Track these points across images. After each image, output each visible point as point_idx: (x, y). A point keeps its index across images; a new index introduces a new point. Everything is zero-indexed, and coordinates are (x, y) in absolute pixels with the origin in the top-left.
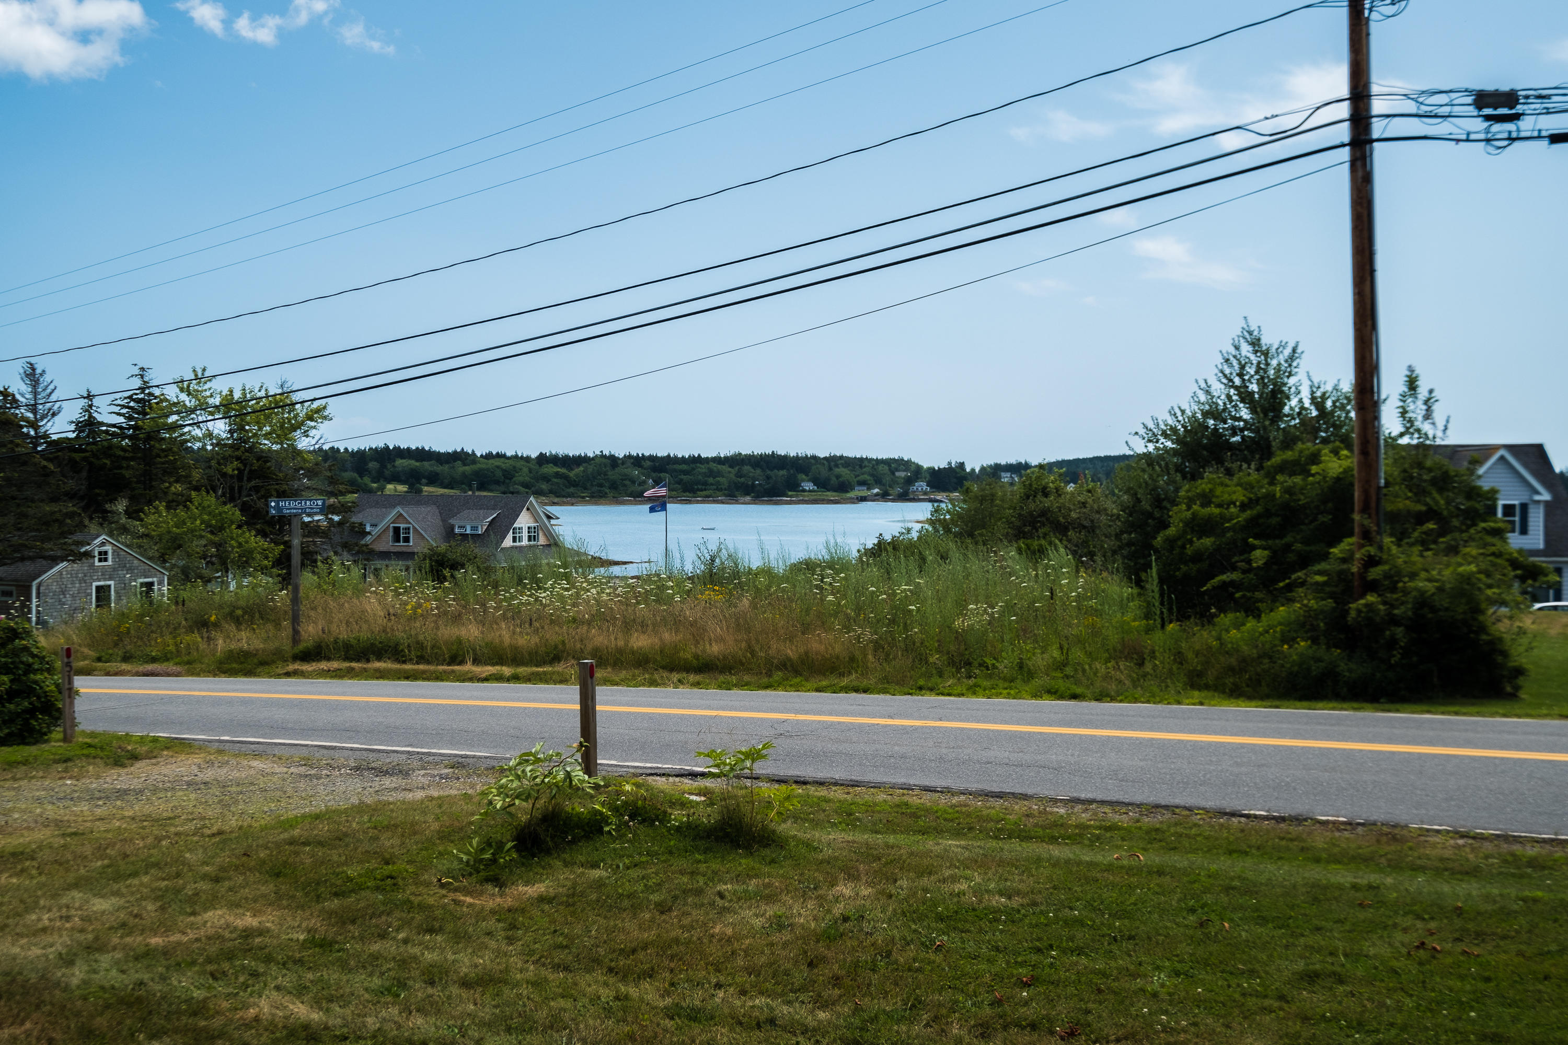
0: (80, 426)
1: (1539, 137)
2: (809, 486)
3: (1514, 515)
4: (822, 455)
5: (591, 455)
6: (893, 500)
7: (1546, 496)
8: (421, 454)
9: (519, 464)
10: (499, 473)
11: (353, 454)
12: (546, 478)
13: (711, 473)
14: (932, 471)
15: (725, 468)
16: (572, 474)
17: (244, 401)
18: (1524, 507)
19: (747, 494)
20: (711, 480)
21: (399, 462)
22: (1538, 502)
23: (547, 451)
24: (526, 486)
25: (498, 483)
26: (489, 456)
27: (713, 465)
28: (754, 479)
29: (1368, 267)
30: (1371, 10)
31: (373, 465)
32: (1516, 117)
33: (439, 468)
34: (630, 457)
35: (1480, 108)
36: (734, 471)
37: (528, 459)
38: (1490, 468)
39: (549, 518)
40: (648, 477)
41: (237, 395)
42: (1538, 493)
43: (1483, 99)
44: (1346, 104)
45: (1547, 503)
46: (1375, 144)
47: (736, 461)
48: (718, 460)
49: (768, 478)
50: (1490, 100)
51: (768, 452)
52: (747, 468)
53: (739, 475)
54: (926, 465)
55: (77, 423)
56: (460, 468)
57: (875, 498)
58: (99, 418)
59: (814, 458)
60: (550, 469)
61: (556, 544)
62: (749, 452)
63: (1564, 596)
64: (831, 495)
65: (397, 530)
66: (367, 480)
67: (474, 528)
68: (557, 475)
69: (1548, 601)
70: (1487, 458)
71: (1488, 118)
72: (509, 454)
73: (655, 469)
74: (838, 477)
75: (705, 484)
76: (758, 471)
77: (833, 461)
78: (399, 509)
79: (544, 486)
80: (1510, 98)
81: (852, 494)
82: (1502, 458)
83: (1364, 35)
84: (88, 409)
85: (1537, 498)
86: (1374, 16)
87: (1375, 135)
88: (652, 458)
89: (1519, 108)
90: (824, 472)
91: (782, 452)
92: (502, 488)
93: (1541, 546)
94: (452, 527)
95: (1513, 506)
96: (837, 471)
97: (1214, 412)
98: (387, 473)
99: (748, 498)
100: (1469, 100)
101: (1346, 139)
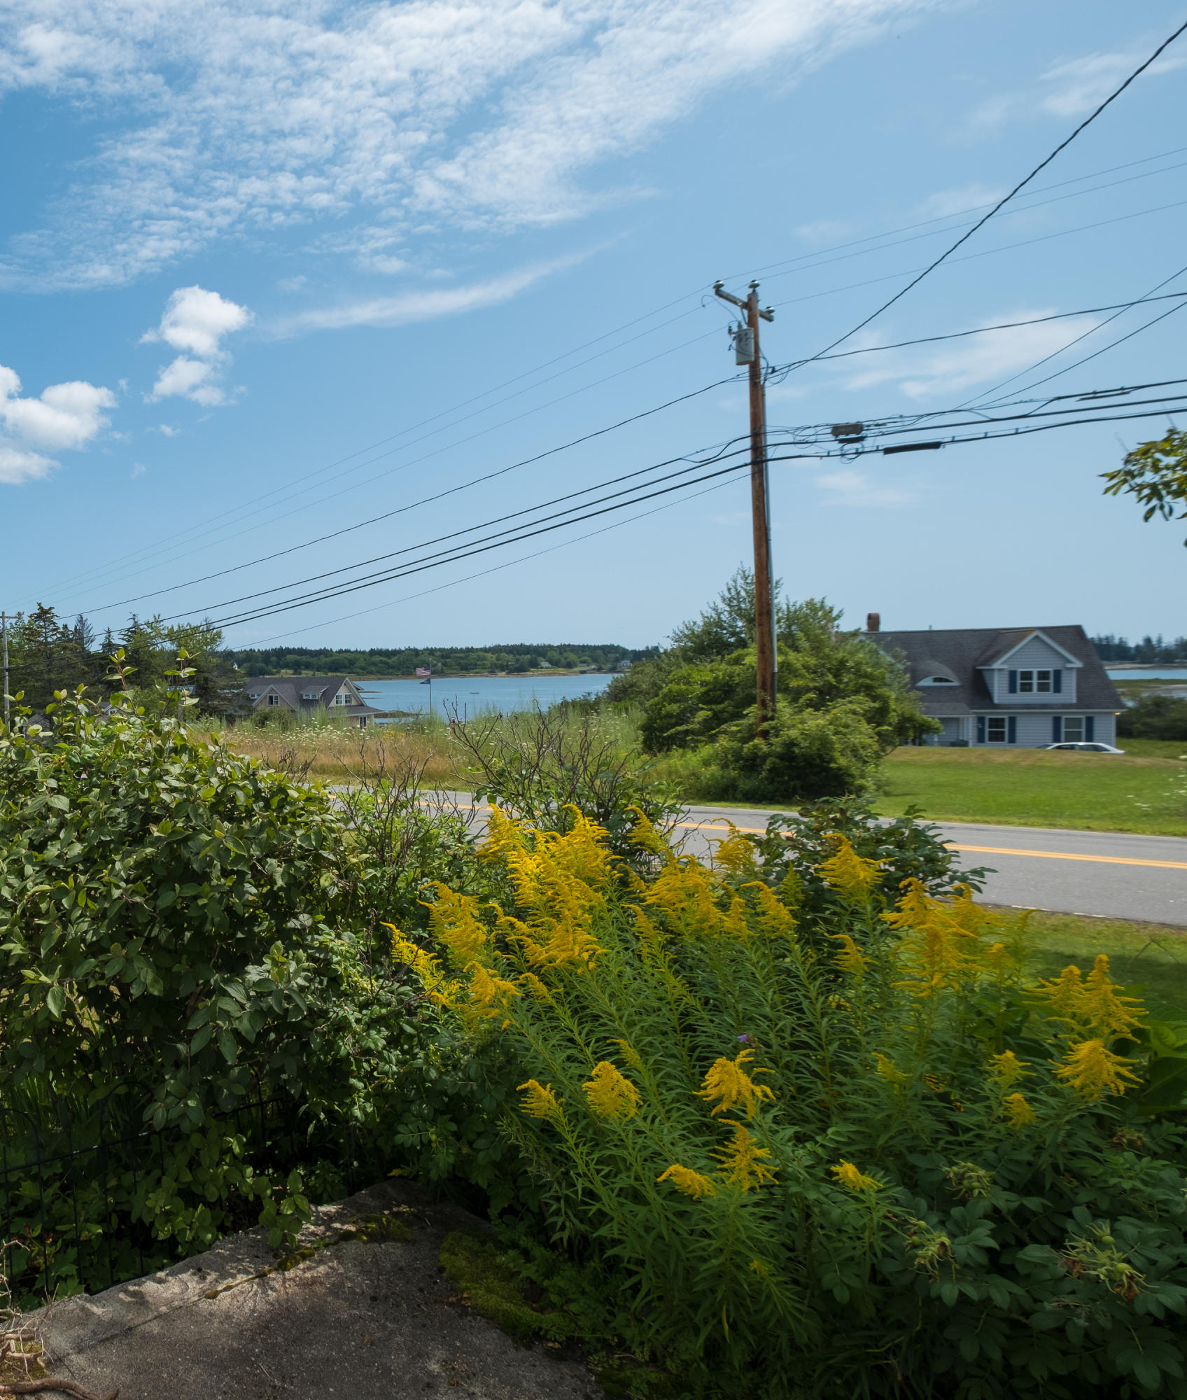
0: (104, 646)
1: (877, 450)
2: (545, 664)
3: (1048, 679)
4: (555, 644)
5: (403, 649)
6: (605, 673)
7: (1078, 664)
8: (301, 652)
9: (358, 656)
10: (346, 662)
11: (262, 653)
12: (374, 664)
13: (479, 658)
14: (634, 652)
15: (489, 655)
16: (390, 661)
17: (179, 631)
18: (1058, 674)
19: (503, 670)
20: (479, 663)
21: (289, 657)
22: (1071, 669)
23: (375, 647)
24: (363, 669)
25: (345, 667)
26: (340, 652)
27: (480, 653)
28: (508, 661)
29: (764, 538)
30: (765, 380)
31: (274, 659)
32: (862, 439)
33: (311, 660)
34: (427, 649)
35: (837, 436)
36: (494, 656)
37: (364, 653)
38: (1026, 645)
39: (358, 689)
40: (438, 661)
41: (176, 629)
42: (1070, 662)
43: (837, 430)
44: (749, 439)
45: (1078, 669)
46: (770, 463)
47: (497, 650)
48: (485, 650)
49: (518, 660)
50: (843, 430)
51: (518, 643)
52: (503, 655)
53: (498, 659)
54: (630, 648)
55: (103, 645)
56: (324, 659)
57: (593, 671)
58: (114, 642)
59: (550, 646)
60: (377, 658)
61: (362, 705)
62: (505, 644)
63: (1095, 738)
64: (561, 670)
65: (271, 698)
66: (270, 667)
67: (314, 696)
68: (381, 662)
69: (1080, 741)
70: (1023, 638)
71: (841, 441)
72: (353, 649)
73: (443, 657)
74: (566, 659)
75: (476, 665)
76: (511, 656)
77: (563, 649)
78: (272, 686)
79: (374, 669)
80: (858, 428)
81: (576, 669)
82: (1037, 637)
83: (760, 395)
84: (108, 637)
85: (1069, 665)
86: (767, 384)
87: (769, 457)
88: (441, 650)
89: (864, 433)
90: (556, 655)
91: (527, 644)
92: (348, 670)
93: (1074, 700)
94: (302, 696)
95: (1048, 672)
96: (565, 654)
97: (719, 623)
98: (282, 663)
99: (503, 674)
100: (829, 431)
101: (749, 460)
